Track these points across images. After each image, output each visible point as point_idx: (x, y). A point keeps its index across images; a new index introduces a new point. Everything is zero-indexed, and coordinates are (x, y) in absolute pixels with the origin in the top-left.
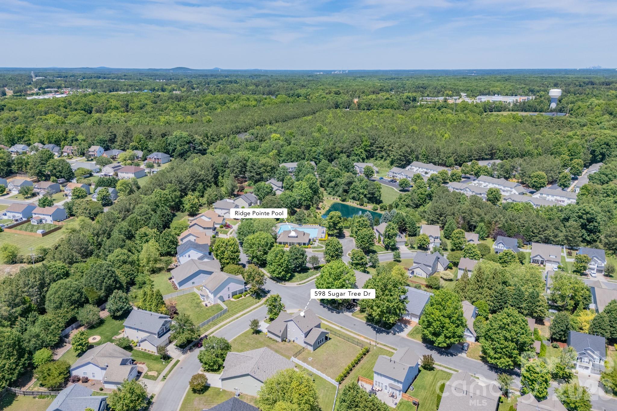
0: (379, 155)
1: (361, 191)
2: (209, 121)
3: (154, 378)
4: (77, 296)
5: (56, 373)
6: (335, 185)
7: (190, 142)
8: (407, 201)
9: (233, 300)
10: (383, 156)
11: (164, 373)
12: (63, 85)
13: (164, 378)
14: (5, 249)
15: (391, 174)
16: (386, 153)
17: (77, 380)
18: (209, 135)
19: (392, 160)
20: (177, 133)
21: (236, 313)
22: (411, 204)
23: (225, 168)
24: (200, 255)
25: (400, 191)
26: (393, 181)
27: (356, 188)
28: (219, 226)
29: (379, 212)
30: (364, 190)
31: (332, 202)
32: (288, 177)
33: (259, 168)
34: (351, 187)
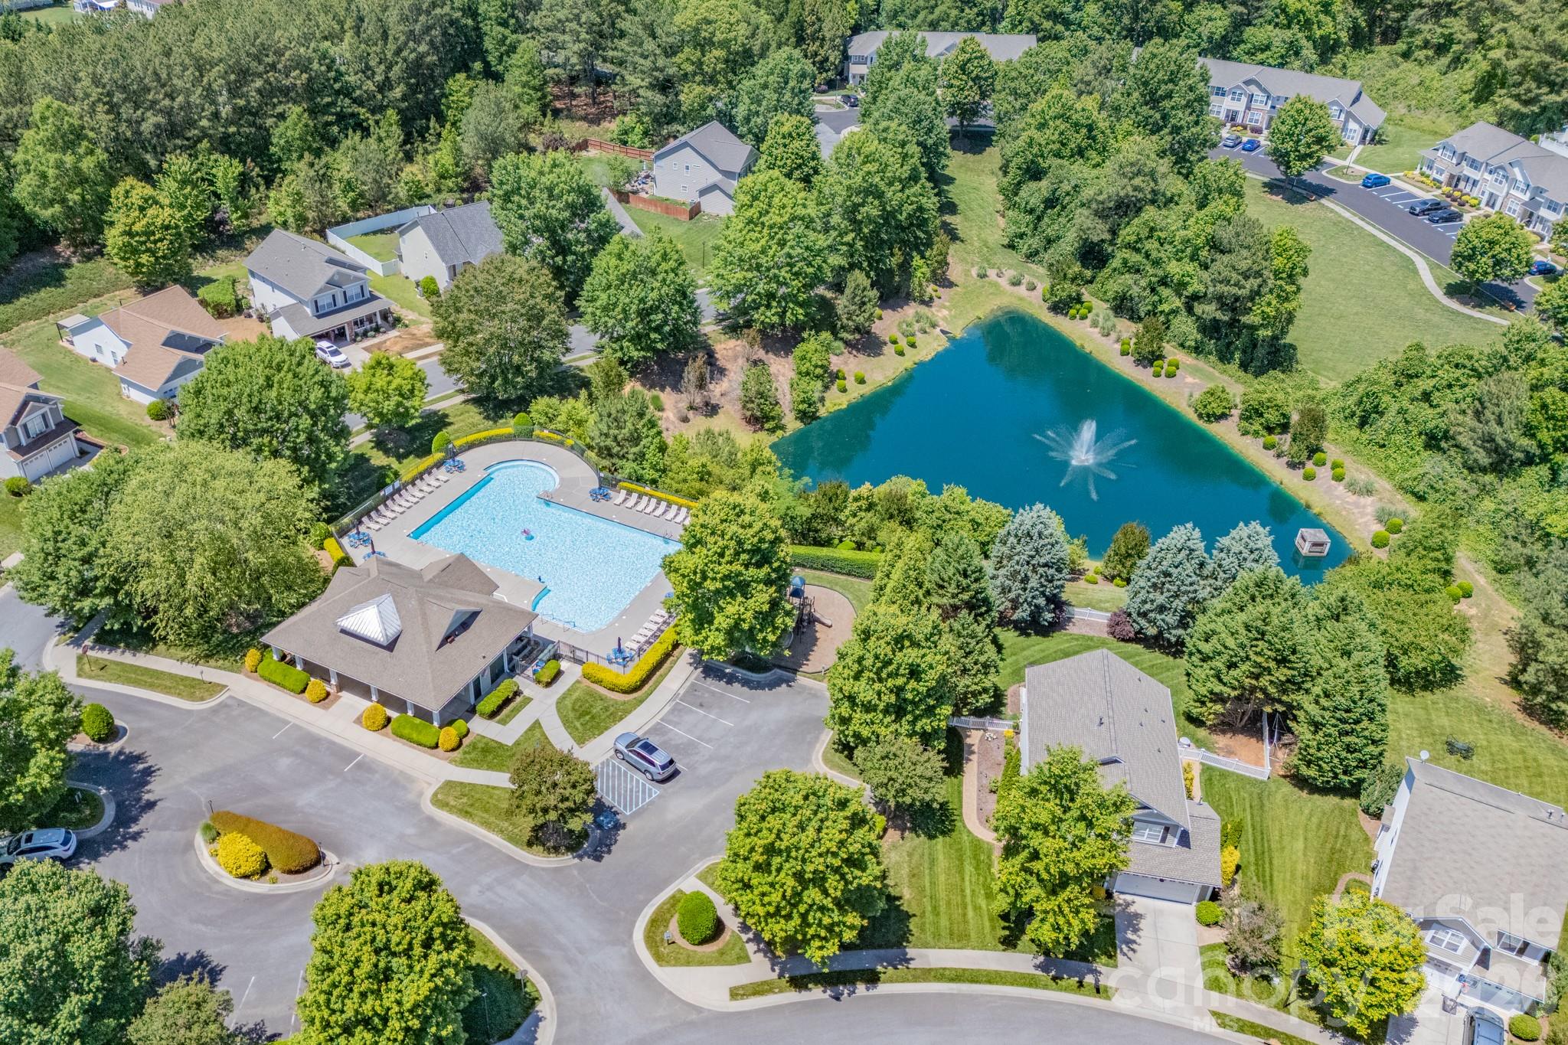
0: (1431, 31)
1: (1174, 268)
6: (1051, 202)
8: (1446, 402)
10: (1450, 40)
15: (1446, 164)
16: (1474, 21)
19: (1491, 75)
22: (1464, 440)
23: (520, 28)
25: (1453, 291)
26: (1440, 212)
27: (1151, 245)
28: (147, 400)
29: (1227, 433)
30: (1191, 268)
31: (985, 309)
32: (790, 122)
33: (671, 51)
34: (1127, 234)
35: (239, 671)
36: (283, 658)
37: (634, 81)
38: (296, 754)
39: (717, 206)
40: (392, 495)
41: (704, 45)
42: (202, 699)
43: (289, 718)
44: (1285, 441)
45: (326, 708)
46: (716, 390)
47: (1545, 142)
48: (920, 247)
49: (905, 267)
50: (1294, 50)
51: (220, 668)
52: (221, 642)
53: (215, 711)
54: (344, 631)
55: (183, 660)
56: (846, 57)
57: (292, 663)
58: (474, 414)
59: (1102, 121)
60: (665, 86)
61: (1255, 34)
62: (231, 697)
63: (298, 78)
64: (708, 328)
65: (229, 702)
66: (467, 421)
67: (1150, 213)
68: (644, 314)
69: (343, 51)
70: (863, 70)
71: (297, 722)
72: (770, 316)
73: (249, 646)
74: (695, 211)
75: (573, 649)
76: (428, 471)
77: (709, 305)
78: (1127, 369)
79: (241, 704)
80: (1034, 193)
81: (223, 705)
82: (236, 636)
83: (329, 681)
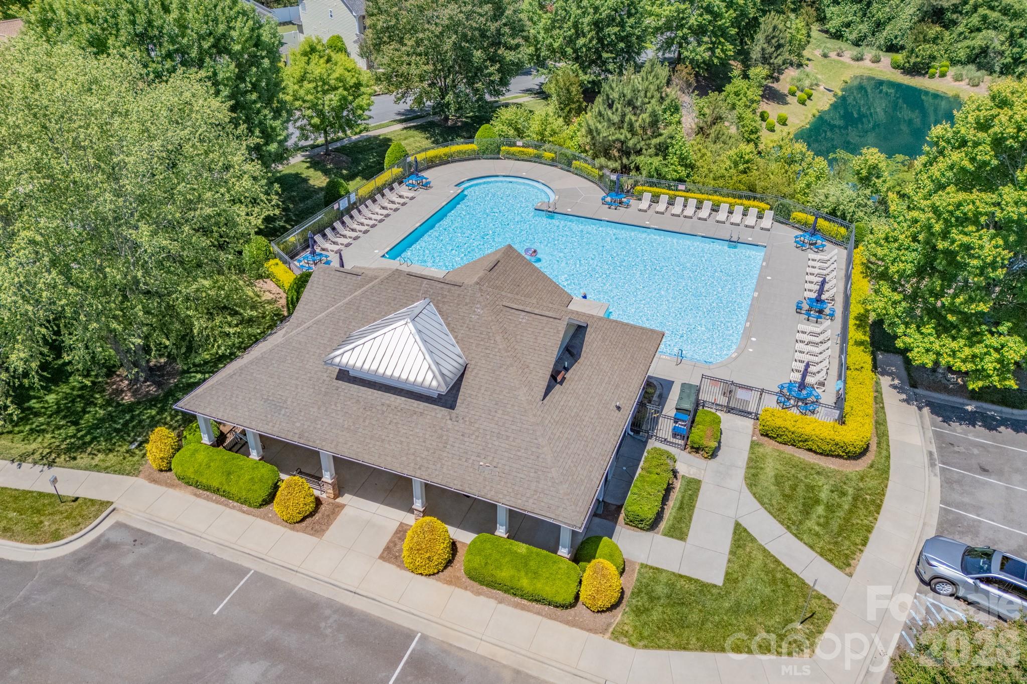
35: (134, 472)
36: (220, 440)
38: (271, 651)
40: (348, 211)
42: (56, 536)
43: (246, 563)
45: (318, 531)
51: (97, 468)
52: (102, 420)
53: (82, 560)
54: (344, 375)
55: (22, 458)
57: (240, 446)
58: (421, 140)
62: (119, 525)
65: (115, 537)
71: (262, 569)
73: (154, 423)
75: (729, 388)
76: (380, 190)
79: (141, 538)
81: (102, 546)
82: (130, 408)
83: (317, 478)
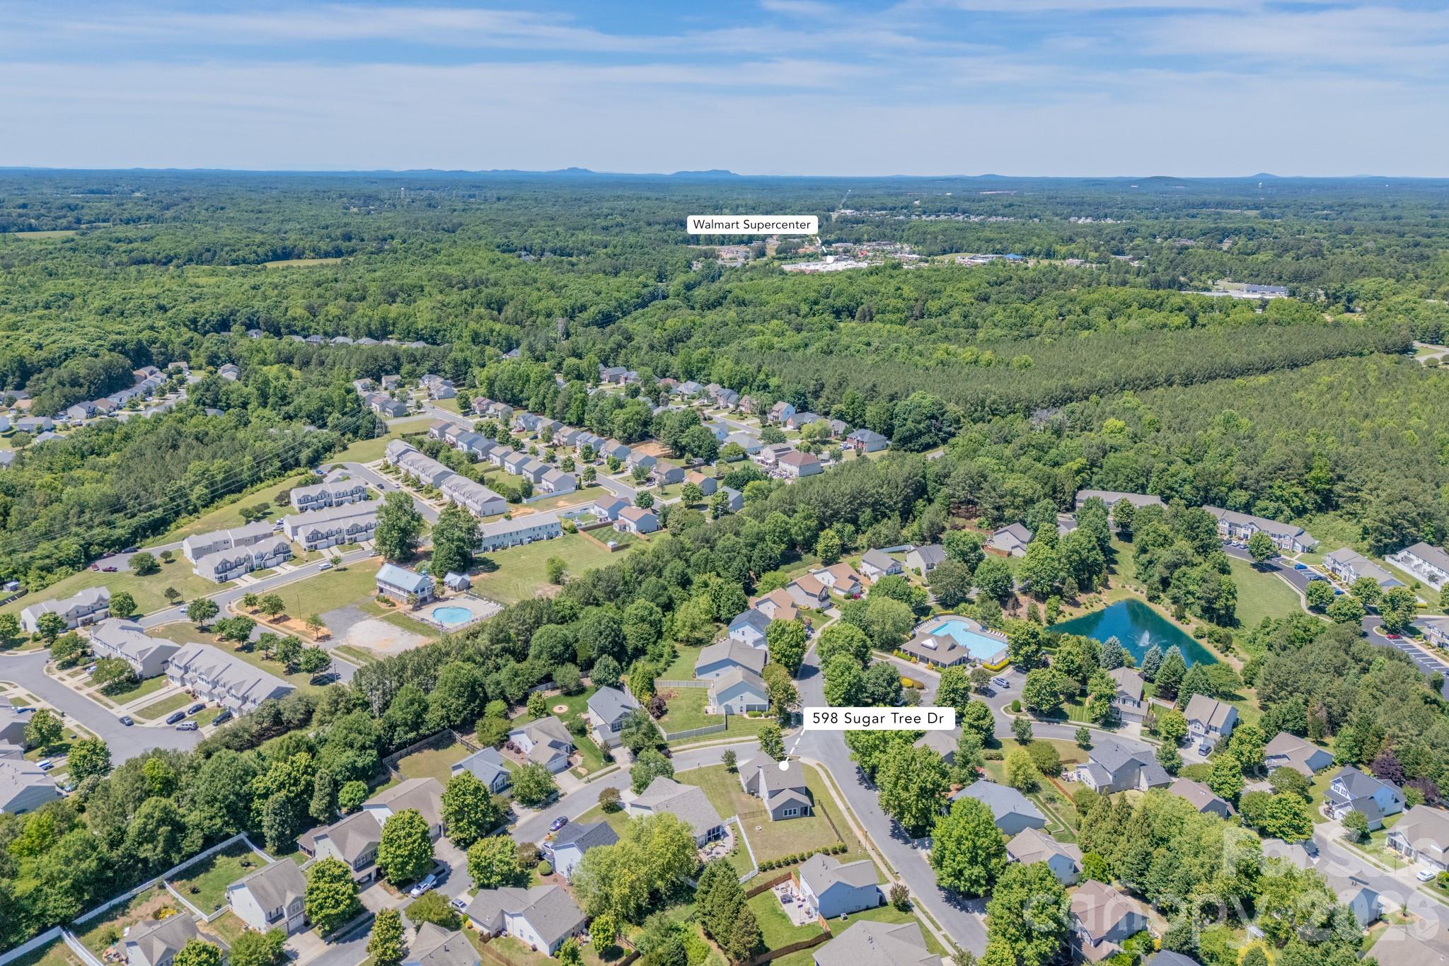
1: (1191, 588)
2: (1027, 366)
3: (580, 776)
4: (560, 648)
5: (494, 731)
6: (1150, 562)
7: (933, 417)
9: (746, 716)
11: (591, 777)
12: (866, 237)
13: (589, 781)
14: (553, 561)
15: (1330, 562)
17: (511, 747)
18: (988, 402)
19: (1364, 529)
20: (915, 397)
21: (735, 736)
23: (942, 484)
24: (759, 636)
25: (1310, 608)
27: (1184, 579)
28: (843, 594)
29: (1203, 643)
30: (1196, 587)
31: (1123, 597)
32: (1047, 526)
33: (1001, 497)
34: (1176, 574)
35: (892, 655)
36: (905, 652)
37: (986, 506)
39: (1018, 553)
40: (921, 624)
41: (1015, 496)
44: (1220, 645)
45: (916, 665)
46: (1018, 611)
47: (1388, 559)
48: (1098, 573)
49: (1090, 579)
50: (1279, 511)
54: (922, 645)
56: (1074, 500)
57: (907, 653)
58: (940, 608)
59: (1171, 534)
60: (998, 508)
61: (1261, 504)
63: (870, 500)
64: (1015, 591)
66: (938, 609)
67: (1184, 568)
68: (995, 582)
69: (884, 490)
70: (1082, 505)
72: (1038, 589)
74: (1010, 554)
75: (980, 661)
76: (929, 619)
77: (1017, 585)
78: (1173, 621)
80: (1145, 558)
